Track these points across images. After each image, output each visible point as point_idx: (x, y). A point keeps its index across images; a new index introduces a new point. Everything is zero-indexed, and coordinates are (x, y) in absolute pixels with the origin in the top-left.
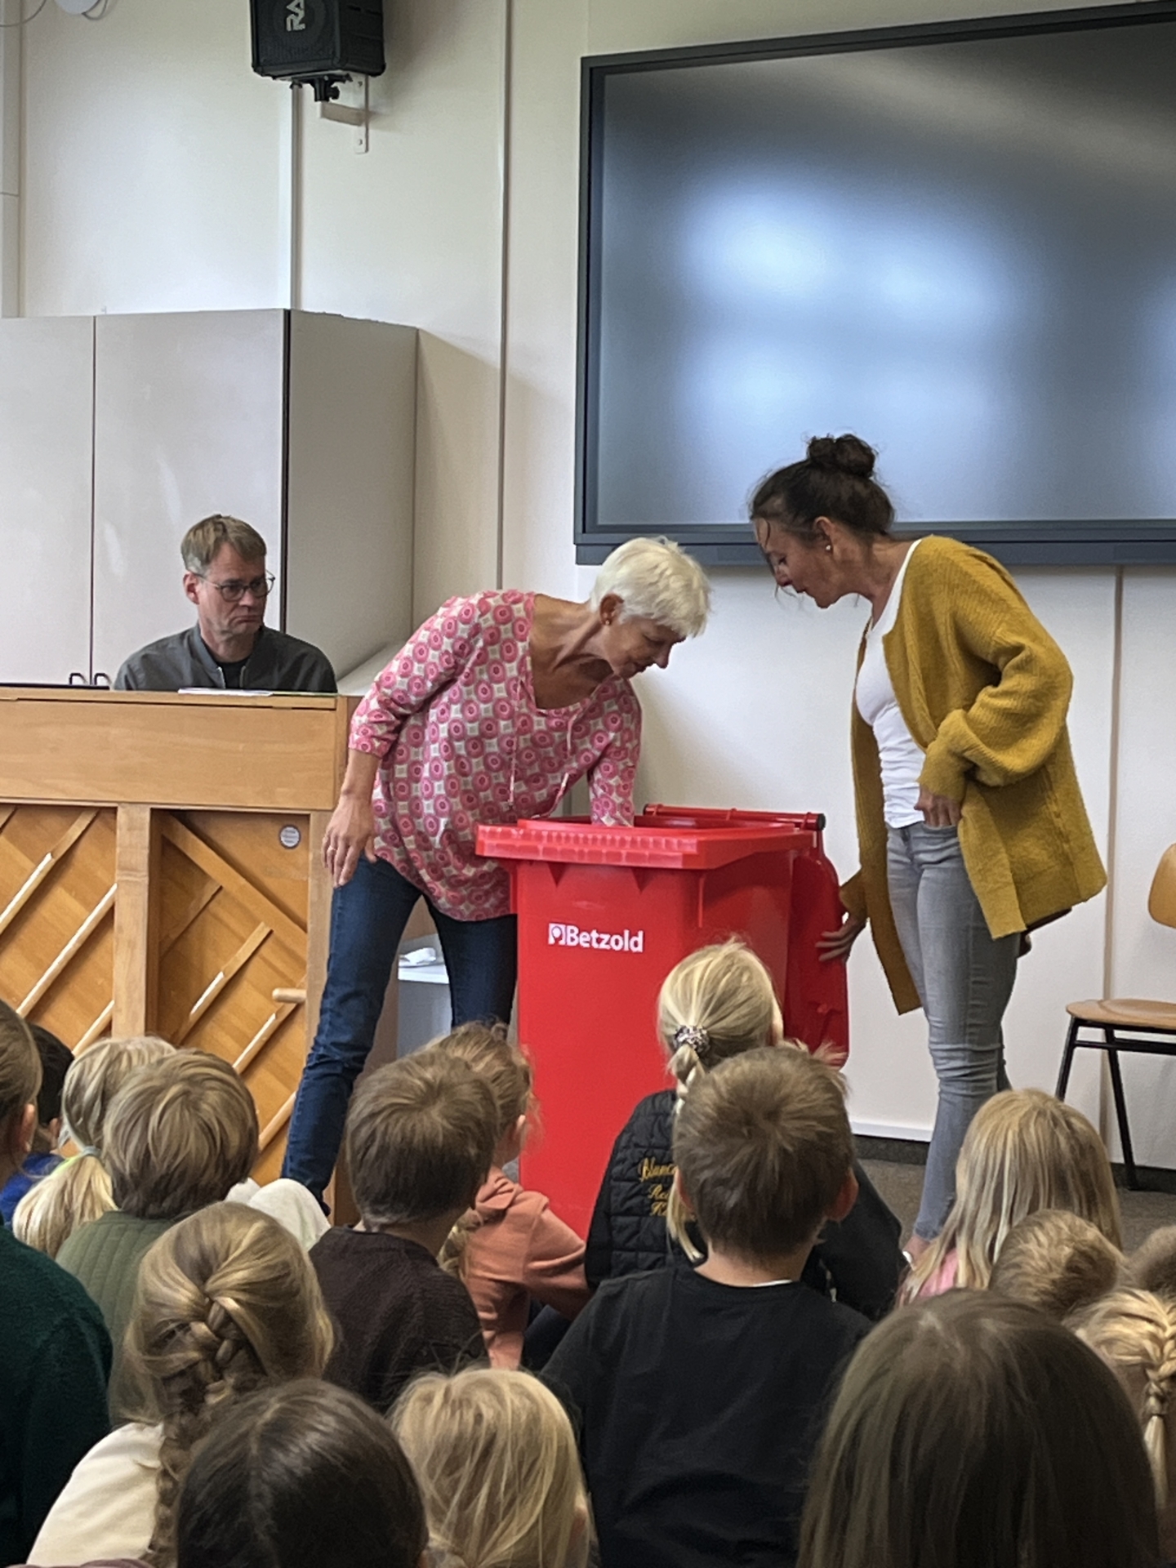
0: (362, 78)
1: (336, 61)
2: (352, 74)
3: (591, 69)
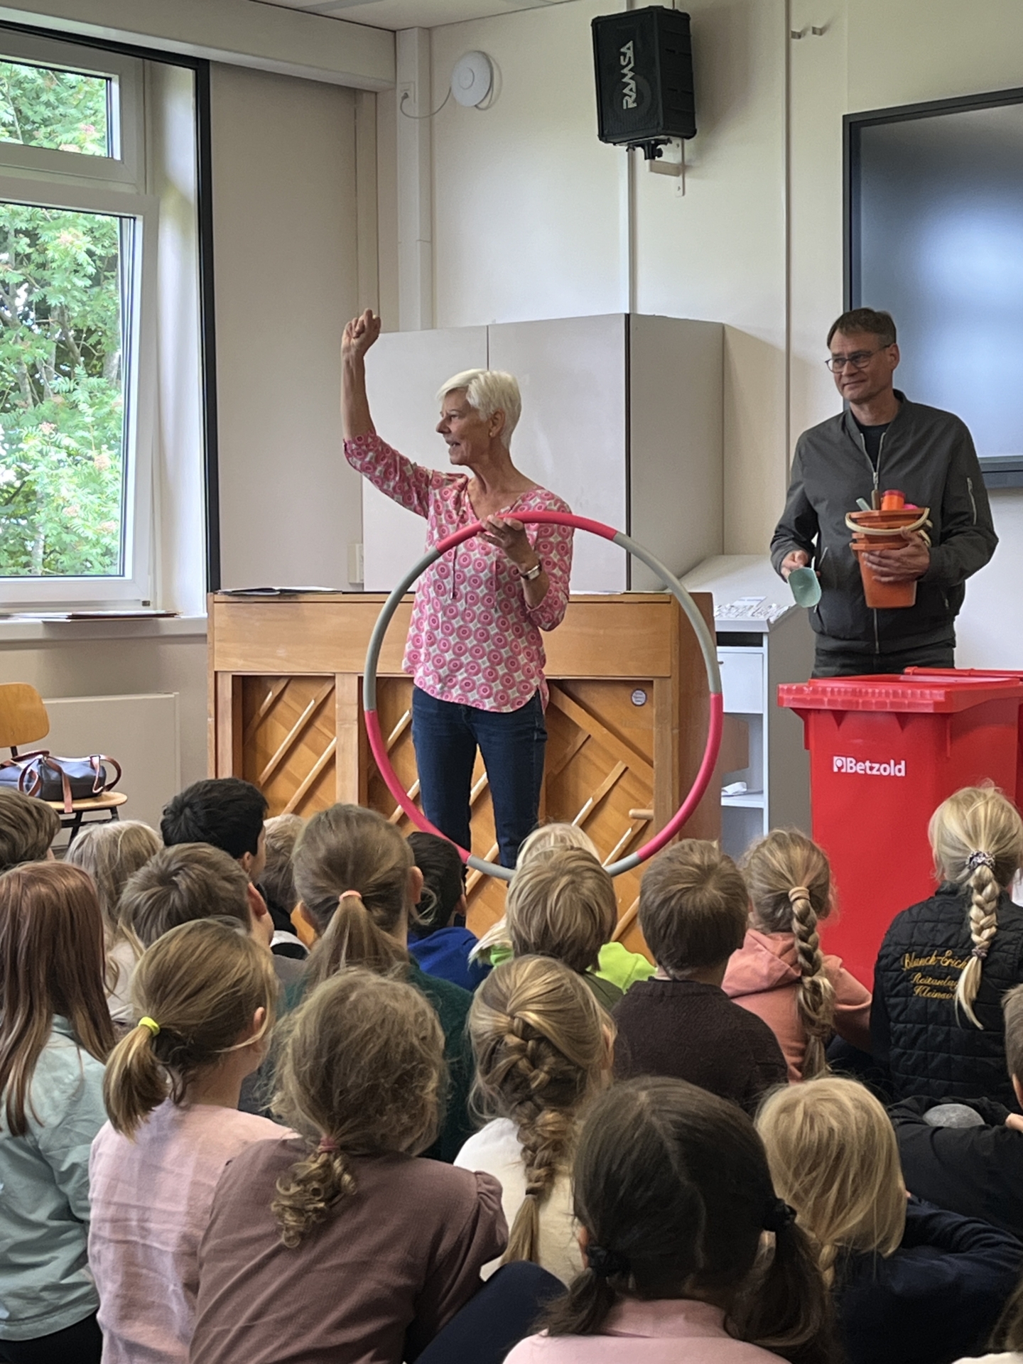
0: (678, 141)
1: (660, 129)
2: (672, 138)
3: (851, 123)
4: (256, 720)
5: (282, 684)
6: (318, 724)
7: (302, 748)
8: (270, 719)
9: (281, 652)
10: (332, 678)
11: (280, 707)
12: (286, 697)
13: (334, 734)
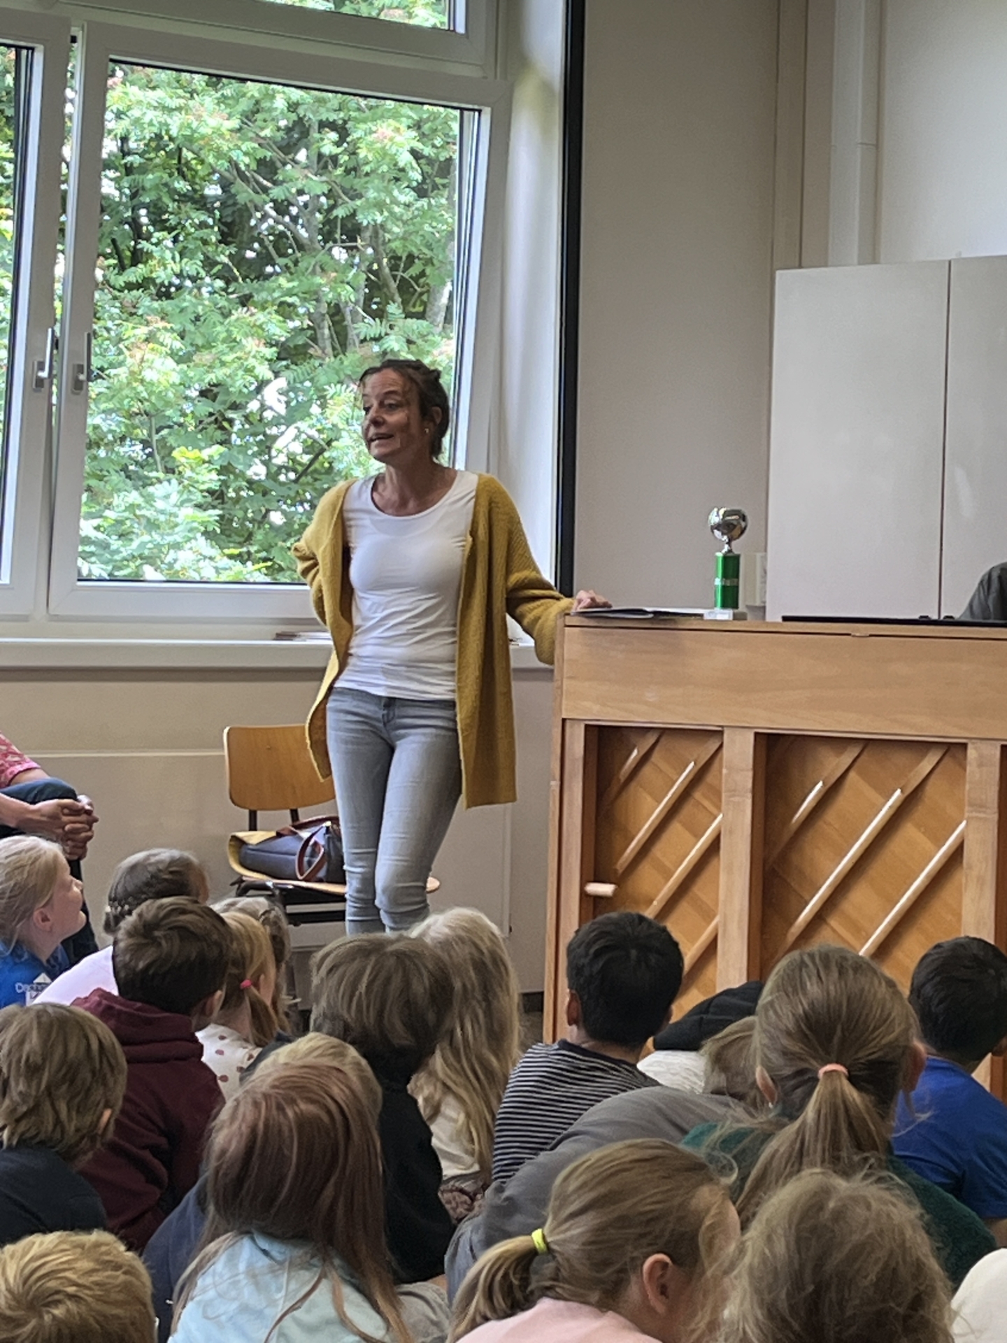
4: (615, 788)
5: (651, 739)
6: (698, 795)
7: (676, 827)
8: (633, 785)
9: (651, 696)
10: (719, 733)
11: (647, 770)
12: (655, 757)
13: (719, 808)
